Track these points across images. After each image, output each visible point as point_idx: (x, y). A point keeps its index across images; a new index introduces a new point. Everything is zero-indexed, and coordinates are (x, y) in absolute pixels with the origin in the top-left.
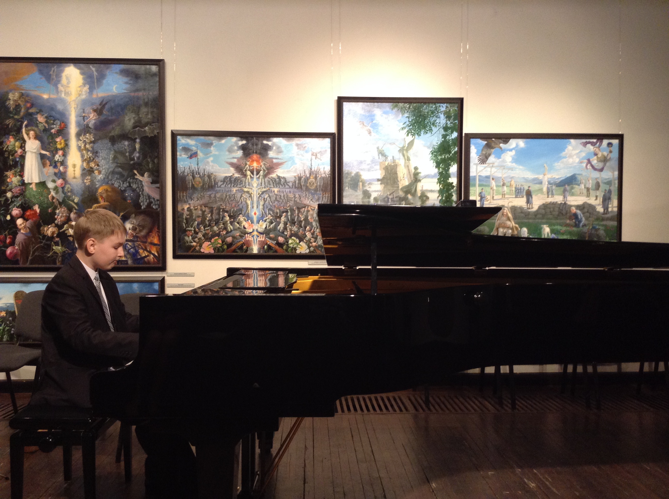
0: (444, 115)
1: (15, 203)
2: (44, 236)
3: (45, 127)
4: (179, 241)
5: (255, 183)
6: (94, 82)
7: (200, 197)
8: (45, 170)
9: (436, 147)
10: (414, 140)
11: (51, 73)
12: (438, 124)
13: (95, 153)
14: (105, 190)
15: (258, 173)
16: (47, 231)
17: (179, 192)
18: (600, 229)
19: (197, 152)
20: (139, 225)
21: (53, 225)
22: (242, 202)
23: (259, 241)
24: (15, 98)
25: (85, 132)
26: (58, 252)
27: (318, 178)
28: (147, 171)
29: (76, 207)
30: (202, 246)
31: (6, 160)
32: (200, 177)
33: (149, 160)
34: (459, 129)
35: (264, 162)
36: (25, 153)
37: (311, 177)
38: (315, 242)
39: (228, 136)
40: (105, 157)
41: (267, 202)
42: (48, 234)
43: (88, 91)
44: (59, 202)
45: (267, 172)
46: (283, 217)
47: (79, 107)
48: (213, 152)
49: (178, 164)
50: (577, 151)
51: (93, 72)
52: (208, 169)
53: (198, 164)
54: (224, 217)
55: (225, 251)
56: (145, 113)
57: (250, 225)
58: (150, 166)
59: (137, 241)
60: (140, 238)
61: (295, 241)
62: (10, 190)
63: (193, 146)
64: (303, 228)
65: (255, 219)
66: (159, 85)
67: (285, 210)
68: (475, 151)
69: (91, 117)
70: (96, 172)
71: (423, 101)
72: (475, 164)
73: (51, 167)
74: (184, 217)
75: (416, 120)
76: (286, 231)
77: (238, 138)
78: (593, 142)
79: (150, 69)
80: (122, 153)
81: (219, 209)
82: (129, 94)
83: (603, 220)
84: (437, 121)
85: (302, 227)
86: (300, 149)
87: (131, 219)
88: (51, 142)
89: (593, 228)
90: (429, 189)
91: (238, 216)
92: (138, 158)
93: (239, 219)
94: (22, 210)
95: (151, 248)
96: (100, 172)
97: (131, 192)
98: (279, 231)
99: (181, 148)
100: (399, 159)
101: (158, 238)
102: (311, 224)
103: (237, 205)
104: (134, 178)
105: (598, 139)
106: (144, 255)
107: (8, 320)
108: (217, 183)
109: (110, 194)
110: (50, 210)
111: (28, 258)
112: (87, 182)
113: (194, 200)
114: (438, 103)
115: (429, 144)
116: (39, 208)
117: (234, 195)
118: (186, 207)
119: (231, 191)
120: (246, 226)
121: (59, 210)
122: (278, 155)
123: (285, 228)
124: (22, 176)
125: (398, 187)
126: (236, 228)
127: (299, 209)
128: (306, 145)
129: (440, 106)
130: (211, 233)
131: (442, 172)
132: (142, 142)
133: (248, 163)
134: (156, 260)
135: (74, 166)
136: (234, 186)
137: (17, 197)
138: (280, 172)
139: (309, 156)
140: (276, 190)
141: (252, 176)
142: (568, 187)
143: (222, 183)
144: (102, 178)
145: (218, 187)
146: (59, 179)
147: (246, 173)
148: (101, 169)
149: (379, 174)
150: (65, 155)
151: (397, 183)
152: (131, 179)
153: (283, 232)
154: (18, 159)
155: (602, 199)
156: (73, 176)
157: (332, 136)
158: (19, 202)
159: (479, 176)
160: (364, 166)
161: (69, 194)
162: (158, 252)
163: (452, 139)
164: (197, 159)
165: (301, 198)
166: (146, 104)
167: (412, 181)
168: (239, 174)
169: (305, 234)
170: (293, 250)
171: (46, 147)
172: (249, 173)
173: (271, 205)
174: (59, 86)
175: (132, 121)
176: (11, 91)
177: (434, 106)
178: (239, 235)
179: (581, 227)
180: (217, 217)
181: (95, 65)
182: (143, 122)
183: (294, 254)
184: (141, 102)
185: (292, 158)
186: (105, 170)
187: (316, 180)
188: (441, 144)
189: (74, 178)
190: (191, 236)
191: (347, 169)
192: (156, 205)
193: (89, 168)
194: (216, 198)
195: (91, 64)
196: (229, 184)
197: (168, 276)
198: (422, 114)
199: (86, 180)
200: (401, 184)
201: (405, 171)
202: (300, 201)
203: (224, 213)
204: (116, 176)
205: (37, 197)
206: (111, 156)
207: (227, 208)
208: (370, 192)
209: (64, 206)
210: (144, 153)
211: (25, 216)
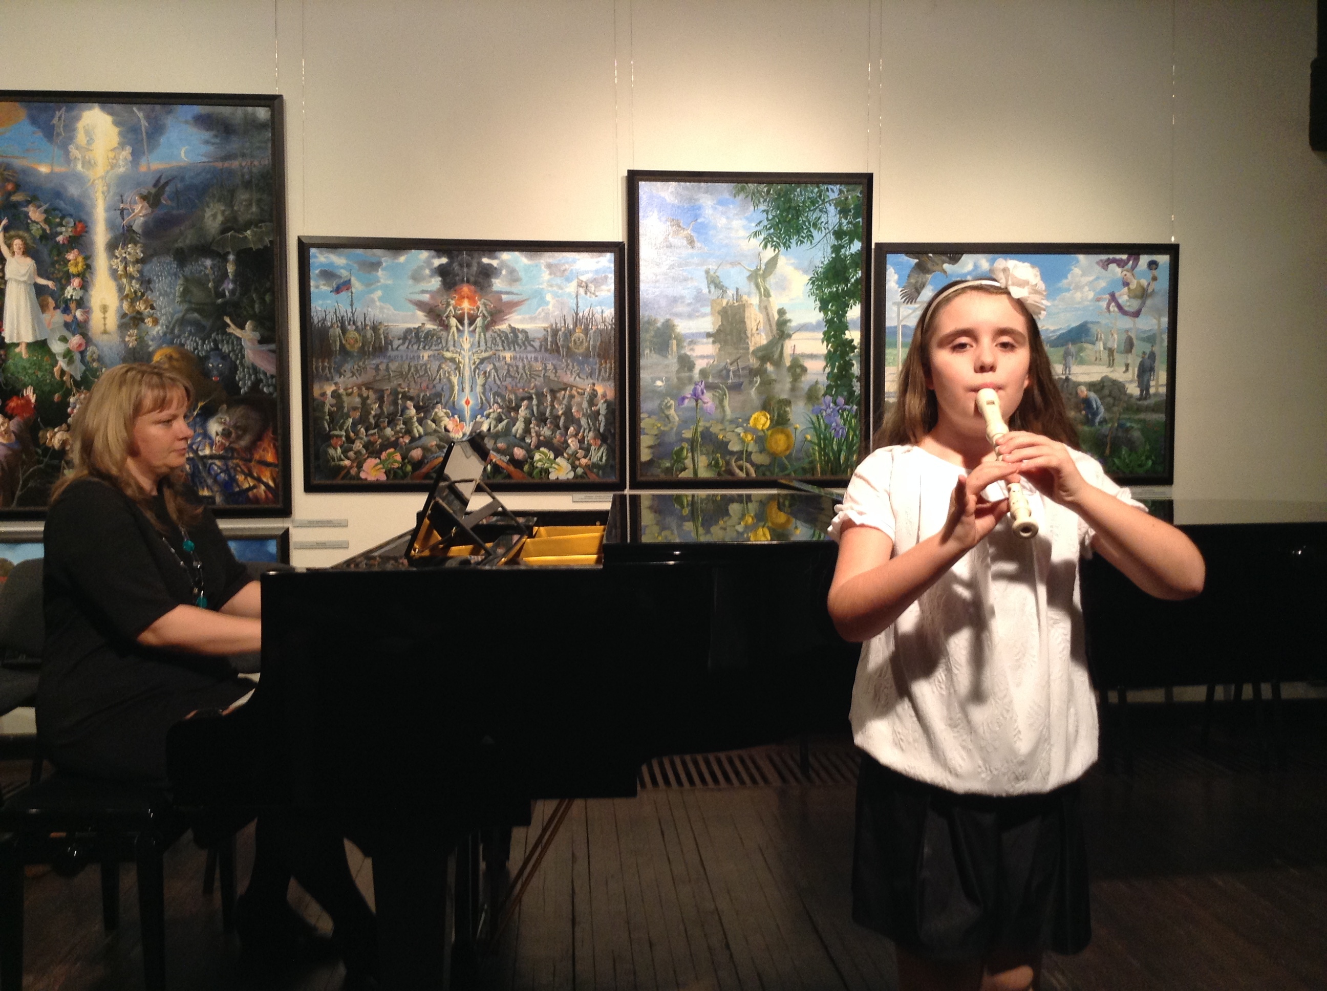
0: (836, 208)
2: (47, 450)
3: (44, 230)
4: (317, 457)
5: (466, 342)
6: (143, 139)
7: (358, 370)
8: (46, 317)
9: (820, 269)
10: (777, 256)
11: (55, 121)
12: (823, 224)
13: (146, 283)
14: (166, 356)
15: (471, 322)
16: (51, 439)
17: (314, 360)
18: (1132, 427)
19: (350, 280)
20: (236, 427)
21: (64, 426)
22: (440, 379)
25: (125, 240)
27: (591, 332)
28: (250, 319)
30: (362, 467)
32: (357, 329)
33: (254, 296)
34: (865, 233)
35: (483, 300)
36: (5, 282)
37: (577, 331)
38: (585, 457)
39: (410, 248)
40: (166, 291)
41: (491, 380)
42: (53, 446)
43: (130, 158)
44: (75, 381)
45: (489, 319)
46: (523, 408)
47: (112, 191)
48: (382, 281)
49: (313, 305)
50: (1091, 278)
51: (140, 122)
52: (372, 313)
53: (352, 305)
54: (405, 408)
55: (409, 477)
56: (244, 203)
57: (457, 426)
58: (257, 308)
59: (232, 458)
60: (238, 453)
61: (546, 455)
63: (342, 268)
64: (562, 429)
65: (467, 414)
66: (273, 147)
67: (527, 395)
68: (896, 277)
69: (136, 211)
70: (148, 321)
71: (794, 179)
72: (894, 303)
73: (58, 311)
74: (326, 410)
75: (782, 216)
76: (528, 436)
77: (433, 253)
78: (1121, 260)
79: (254, 114)
80: (201, 283)
81: (395, 393)
82: (212, 164)
83: (1139, 410)
84: (823, 219)
85: (559, 429)
86: (555, 274)
87: (219, 415)
88: (57, 262)
89: (1121, 426)
90: (808, 351)
91: (433, 408)
92: (233, 292)
93: (436, 413)
95: (261, 471)
96: (156, 322)
97: (219, 361)
98: (515, 436)
99: (317, 272)
100: (749, 294)
101: (274, 451)
102: (577, 423)
103: (431, 386)
104: (224, 333)
105: (1130, 254)
106: (246, 486)
108: (391, 343)
109: (175, 363)
110: (56, 397)
111: (13, 494)
112: (131, 342)
113: (344, 376)
114: (824, 183)
115: (806, 263)
116: (34, 393)
117: (426, 365)
118: (329, 389)
119: (419, 357)
120: (450, 427)
122: (510, 285)
123: (527, 431)
125: (748, 348)
126: (429, 431)
127: (553, 392)
128: (567, 266)
129: (827, 188)
130: (380, 440)
131: (832, 319)
132: (239, 262)
133: (453, 302)
134: (270, 495)
135: (104, 309)
136: (424, 348)
138: (516, 320)
139: (571, 288)
140: (508, 355)
141: (460, 327)
142: (1072, 348)
143: (401, 341)
144: (160, 332)
145: (392, 350)
146: (74, 334)
147: (448, 322)
148: (158, 314)
149: (708, 323)
150: (85, 287)
151: (745, 342)
152: (218, 334)
153: (523, 439)
155: (1136, 369)
156: (102, 328)
157: (617, 249)
159: (904, 326)
160: (680, 308)
161: (95, 365)
162: (274, 480)
163: (852, 254)
164: (350, 294)
165: (559, 371)
166: (247, 185)
167: (774, 336)
168: (435, 325)
169: (566, 442)
170: (543, 474)
171: (46, 271)
172: (453, 322)
173: (498, 386)
174: (72, 148)
175: (220, 218)
177: (816, 190)
178: (436, 445)
179: (1097, 424)
181: (144, 106)
182: (242, 219)
183: (544, 480)
184: (237, 181)
185: (539, 295)
186: (167, 319)
187: (587, 338)
188: (830, 263)
189: (105, 332)
190: (341, 447)
191: (647, 313)
192: (269, 386)
193: (134, 314)
194: (389, 372)
195: (137, 103)
196: (414, 344)
197: (294, 527)
198: (793, 205)
199: (129, 336)
200: (753, 344)
201: (761, 317)
202: (556, 376)
203: (406, 402)
204: (189, 329)
205: (30, 371)
206: (177, 288)
207: (412, 391)
208: (692, 359)
209: (84, 389)
210: (244, 282)
211: (8, 407)
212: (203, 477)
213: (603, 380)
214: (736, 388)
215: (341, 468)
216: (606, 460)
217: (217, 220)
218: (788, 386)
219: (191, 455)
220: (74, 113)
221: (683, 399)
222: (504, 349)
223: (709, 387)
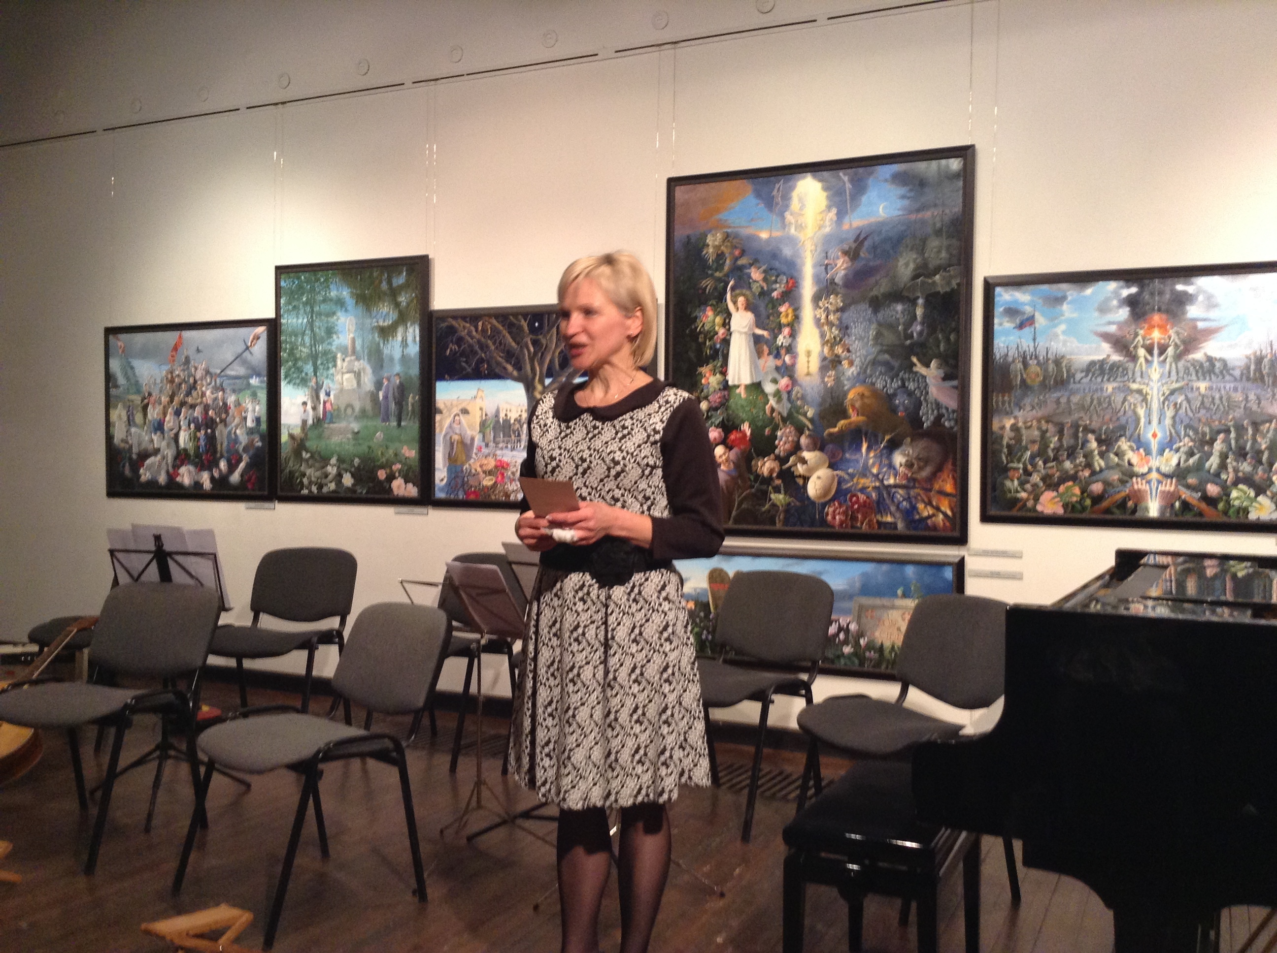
1: (713, 420)
2: (757, 476)
3: (762, 288)
4: (994, 489)
5: (1155, 372)
6: (846, 201)
7: (1037, 404)
8: (761, 362)
11: (775, 193)
13: (844, 329)
15: (1163, 350)
16: (761, 467)
17: (995, 394)
19: (1033, 316)
20: (919, 459)
21: (772, 456)
22: (1125, 412)
23: (1163, 492)
24: (717, 243)
25: (828, 292)
26: (778, 504)
28: (937, 358)
29: (810, 427)
30: (1038, 499)
31: (700, 347)
32: (1039, 364)
33: (940, 336)
35: (1175, 329)
36: (731, 334)
39: (1098, 280)
40: (861, 336)
41: (1182, 412)
42: (763, 473)
43: (835, 218)
44: (782, 417)
45: (1182, 348)
46: (1218, 442)
47: (819, 250)
48: (1066, 314)
49: (996, 342)
51: (844, 183)
52: (1055, 347)
53: (1034, 340)
54: (1086, 442)
55: (1088, 511)
56: (935, 250)
57: (1142, 459)
58: (942, 347)
59: (914, 487)
60: (919, 483)
61: (1245, 493)
62: (706, 398)
63: (1026, 305)
64: (1266, 466)
65: (1154, 446)
66: (965, 195)
67: (1223, 427)
69: (838, 266)
70: (845, 363)
73: (771, 357)
74: (1005, 443)
76: (1224, 471)
77: (1121, 283)
79: (947, 166)
80: (892, 327)
81: (1076, 426)
82: (907, 216)
85: (1262, 464)
87: (903, 447)
88: (772, 314)
91: (1117, 440)
92: (920, 333)
93: (1119, 447)
94: (723, 431)
95: (939, 500)
96: (851, 363)
97: (905, 396)
98: (1209, 471)
99: (1001, 309)
101: (952, 482)
103: (1114, 419)
104: (911, 371)
106: (925, 514)
107: (698, 616)
108: (1074, 374)
109: (866, 401)
110: (767, 431)
111: (730, 513)
112: (830, 382)
113: (1024, 410)
116: (749, 427)
117: (1109, 397)
118: (1008, 423)
119: (1102, 389)
120: (1135, 461)
121: (782, 431)
122: (1208, 311)
123: (1223, 466)
124: (724, 373)
126: (1111, 464)
127: (1256, 425)
130: (1057, 474)
132: (928, 304)
133: (1141, 332)
134: (948, 524)
135: (809, 354)
136: (1108, 380)
137: (716, 409)
138: (1212, 348)
140: (1203, 386)
141: (1149, 358)
143: (1083, 374)
144: (855, 373)
145: (1074, 383)
146: (783, 377)
147: (1136, 351)
148: (854, 356)
150: (793, 335)
152: (905, 373)
153: (1217, 475)
154: (718, 346)
156: (806, 371)
158: (718, 417)
161: (799, 403)
162: (952, 510)
164: (1033, 329)
165: (1263, 402)
166: (938, 233)
168: (1120, 356)
169: (1270, 479)
170: (1241, 513)
172: (1142, 352)
173: (1191, 419)
174: (788, 215)
175: (912, 266)
176: (710, 231)
178: (1119, 479)
180: (1072, 442)
181: (849, 171)
182: (931, 266)
183: (1242, 520)
184: (929, 230)
185: (1241, 318)
186: (861, 360)
189: (808, 374)
190: (1018, 479)
192: (950, 420)
193: (833, 357)
194: (1070, 405)
195: (842, 169)
196: (1098, 376)
197: (970, 555)
199: (829, 377)
202: (1259, 407)
203: (1087, 435)
204: (880, 369)
205: (747, 409)
206: (871, 333)
207: (1094, 423)
209: (790, 423)
210: (930, 323)
211: (728, 441)
212: (887, 505)
215: (1016, 500)
217: (909, 269)
219: (877, 484)
220: (790, 184)
222: (1198, 379)
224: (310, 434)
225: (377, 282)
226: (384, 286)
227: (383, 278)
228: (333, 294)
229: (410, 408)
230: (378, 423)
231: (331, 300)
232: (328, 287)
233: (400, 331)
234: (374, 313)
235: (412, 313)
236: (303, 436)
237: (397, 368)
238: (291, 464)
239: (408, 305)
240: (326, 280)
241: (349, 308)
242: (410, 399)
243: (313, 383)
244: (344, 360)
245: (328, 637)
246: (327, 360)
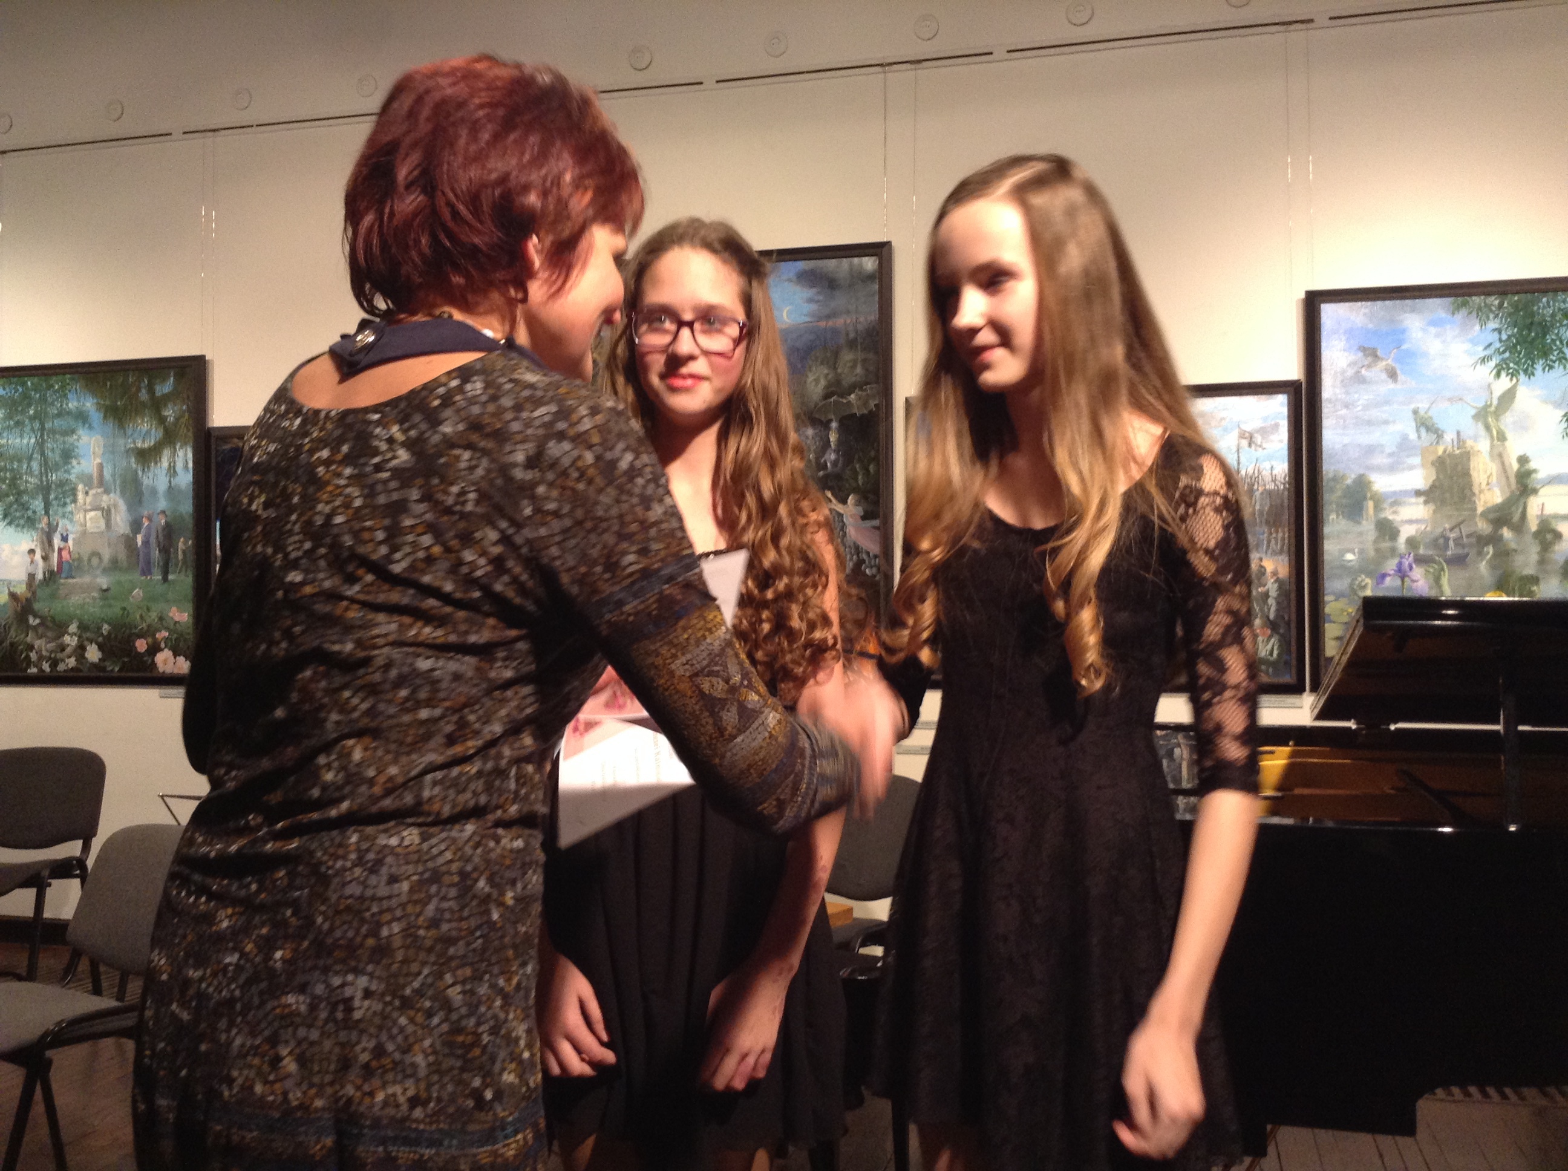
10: (1515, 386)
27: (1257, 494)
28: (853, 493)
33: (857, 466)
56: (849, 365)
58: (860, 480)
66: (881, 298)
71: (1536, 287)
75: (1521, 335)
79: (861, 265)
82: (816, 323)
86: (1209, 424)
90: (1563, 512)
92: (835, 463)
100: (1476, 438)
125: (1475, 509)
132: (843, 428)
139: (1232, 440)
149: (1418, 477)
151: (1470, 500)
157: (1291, 390)
160: (1380, 460)
166: (852, 344)
167: (1512, 492)
175: (823, 383)
182: (844, 383)
184: (842, 341)
187: (1251, 502)
191: (1332, 468)
192: (871, 567)
198: (1537, 319)
200: (1482, 503)
201: (1493, 468)
208: (1395, 525)
210: (847, 452)
213: (1274, 553)
214: (1459, 561)
216: (1279, 655)
217: (819, 386)
218: (1533, 556)
221: (1384, 576)
223: (1420, 560)
224: (39, 593)
225: (134, 389)
226: (144, 395)
227: (142, 385)
228: (72, 405)
229: (180, 557)
230: (136, 576)
231: (69, 413)
232: (65, 395)
233: (166, 453)
234: (129, 432)
235: (183, 431)
236: (29, 595)
237: (162, 504)
238: (13, 633)
239: (177, 419)
240: (62, 387)
241: (95, 425)
242: (181, 546)
243: (43, 524)
244: (87, 493)
245: (64, 869)
246: (64, 493)
